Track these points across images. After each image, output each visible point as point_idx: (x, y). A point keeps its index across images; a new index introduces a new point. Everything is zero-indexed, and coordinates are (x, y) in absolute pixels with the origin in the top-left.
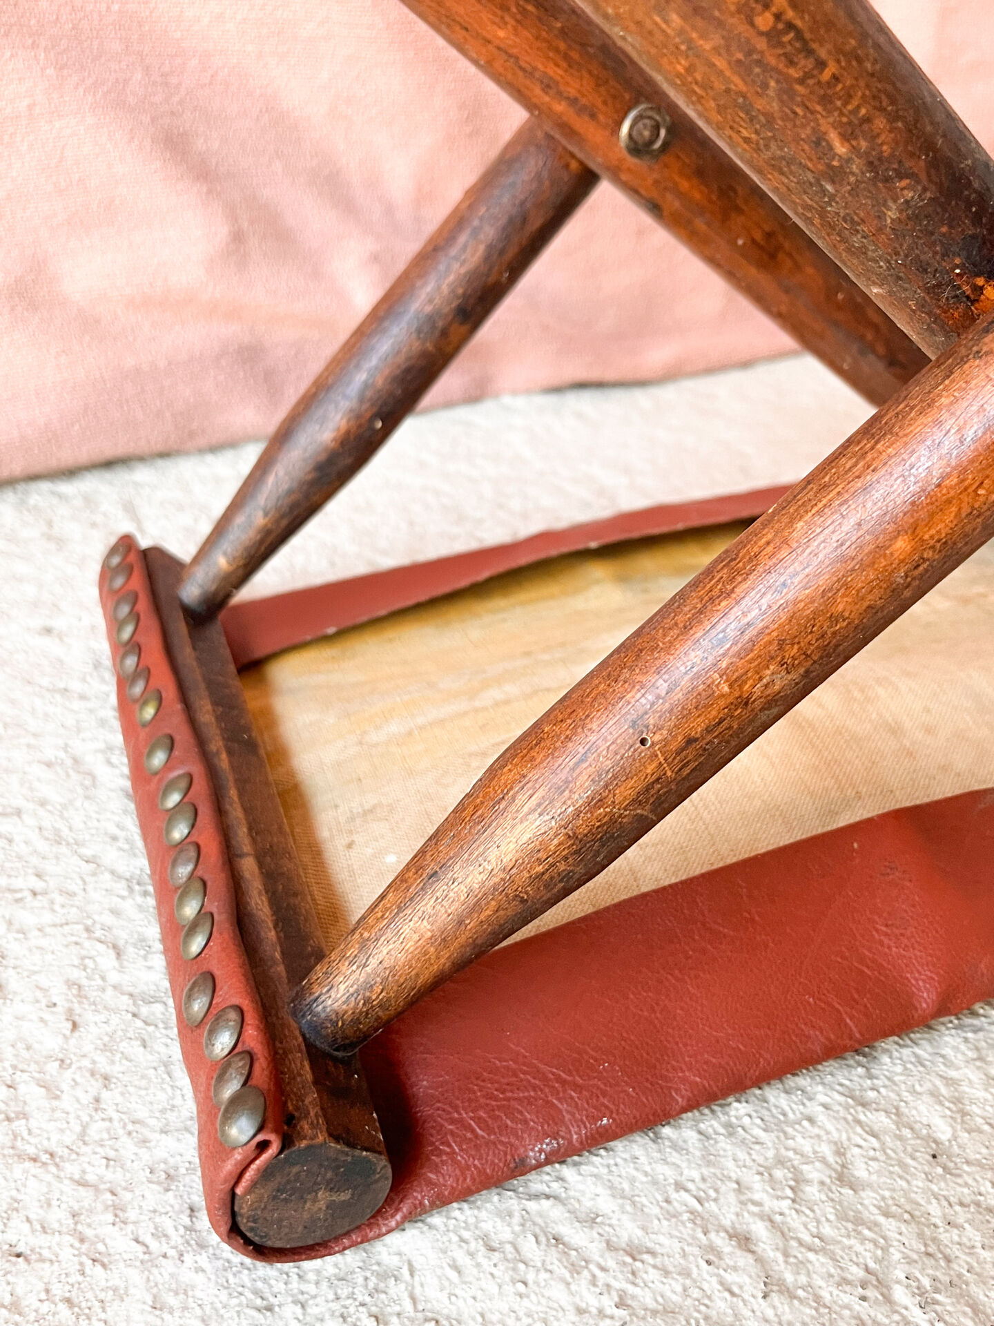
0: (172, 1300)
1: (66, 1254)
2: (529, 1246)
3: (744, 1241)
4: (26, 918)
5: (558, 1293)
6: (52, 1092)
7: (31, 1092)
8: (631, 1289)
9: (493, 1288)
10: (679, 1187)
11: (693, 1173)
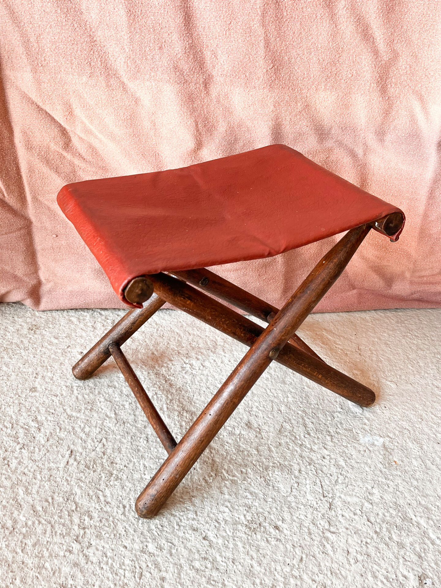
0: (42, 487)
1: (31, 476)
2: (94, 497)
3: (124, 507)
4: (49, 418)
5: (93, 505)
6: (40, 450)
7: (37, 449)
8: (104, 508)
9: (85, 501)
10: (121, 496)
11: (124, 495)
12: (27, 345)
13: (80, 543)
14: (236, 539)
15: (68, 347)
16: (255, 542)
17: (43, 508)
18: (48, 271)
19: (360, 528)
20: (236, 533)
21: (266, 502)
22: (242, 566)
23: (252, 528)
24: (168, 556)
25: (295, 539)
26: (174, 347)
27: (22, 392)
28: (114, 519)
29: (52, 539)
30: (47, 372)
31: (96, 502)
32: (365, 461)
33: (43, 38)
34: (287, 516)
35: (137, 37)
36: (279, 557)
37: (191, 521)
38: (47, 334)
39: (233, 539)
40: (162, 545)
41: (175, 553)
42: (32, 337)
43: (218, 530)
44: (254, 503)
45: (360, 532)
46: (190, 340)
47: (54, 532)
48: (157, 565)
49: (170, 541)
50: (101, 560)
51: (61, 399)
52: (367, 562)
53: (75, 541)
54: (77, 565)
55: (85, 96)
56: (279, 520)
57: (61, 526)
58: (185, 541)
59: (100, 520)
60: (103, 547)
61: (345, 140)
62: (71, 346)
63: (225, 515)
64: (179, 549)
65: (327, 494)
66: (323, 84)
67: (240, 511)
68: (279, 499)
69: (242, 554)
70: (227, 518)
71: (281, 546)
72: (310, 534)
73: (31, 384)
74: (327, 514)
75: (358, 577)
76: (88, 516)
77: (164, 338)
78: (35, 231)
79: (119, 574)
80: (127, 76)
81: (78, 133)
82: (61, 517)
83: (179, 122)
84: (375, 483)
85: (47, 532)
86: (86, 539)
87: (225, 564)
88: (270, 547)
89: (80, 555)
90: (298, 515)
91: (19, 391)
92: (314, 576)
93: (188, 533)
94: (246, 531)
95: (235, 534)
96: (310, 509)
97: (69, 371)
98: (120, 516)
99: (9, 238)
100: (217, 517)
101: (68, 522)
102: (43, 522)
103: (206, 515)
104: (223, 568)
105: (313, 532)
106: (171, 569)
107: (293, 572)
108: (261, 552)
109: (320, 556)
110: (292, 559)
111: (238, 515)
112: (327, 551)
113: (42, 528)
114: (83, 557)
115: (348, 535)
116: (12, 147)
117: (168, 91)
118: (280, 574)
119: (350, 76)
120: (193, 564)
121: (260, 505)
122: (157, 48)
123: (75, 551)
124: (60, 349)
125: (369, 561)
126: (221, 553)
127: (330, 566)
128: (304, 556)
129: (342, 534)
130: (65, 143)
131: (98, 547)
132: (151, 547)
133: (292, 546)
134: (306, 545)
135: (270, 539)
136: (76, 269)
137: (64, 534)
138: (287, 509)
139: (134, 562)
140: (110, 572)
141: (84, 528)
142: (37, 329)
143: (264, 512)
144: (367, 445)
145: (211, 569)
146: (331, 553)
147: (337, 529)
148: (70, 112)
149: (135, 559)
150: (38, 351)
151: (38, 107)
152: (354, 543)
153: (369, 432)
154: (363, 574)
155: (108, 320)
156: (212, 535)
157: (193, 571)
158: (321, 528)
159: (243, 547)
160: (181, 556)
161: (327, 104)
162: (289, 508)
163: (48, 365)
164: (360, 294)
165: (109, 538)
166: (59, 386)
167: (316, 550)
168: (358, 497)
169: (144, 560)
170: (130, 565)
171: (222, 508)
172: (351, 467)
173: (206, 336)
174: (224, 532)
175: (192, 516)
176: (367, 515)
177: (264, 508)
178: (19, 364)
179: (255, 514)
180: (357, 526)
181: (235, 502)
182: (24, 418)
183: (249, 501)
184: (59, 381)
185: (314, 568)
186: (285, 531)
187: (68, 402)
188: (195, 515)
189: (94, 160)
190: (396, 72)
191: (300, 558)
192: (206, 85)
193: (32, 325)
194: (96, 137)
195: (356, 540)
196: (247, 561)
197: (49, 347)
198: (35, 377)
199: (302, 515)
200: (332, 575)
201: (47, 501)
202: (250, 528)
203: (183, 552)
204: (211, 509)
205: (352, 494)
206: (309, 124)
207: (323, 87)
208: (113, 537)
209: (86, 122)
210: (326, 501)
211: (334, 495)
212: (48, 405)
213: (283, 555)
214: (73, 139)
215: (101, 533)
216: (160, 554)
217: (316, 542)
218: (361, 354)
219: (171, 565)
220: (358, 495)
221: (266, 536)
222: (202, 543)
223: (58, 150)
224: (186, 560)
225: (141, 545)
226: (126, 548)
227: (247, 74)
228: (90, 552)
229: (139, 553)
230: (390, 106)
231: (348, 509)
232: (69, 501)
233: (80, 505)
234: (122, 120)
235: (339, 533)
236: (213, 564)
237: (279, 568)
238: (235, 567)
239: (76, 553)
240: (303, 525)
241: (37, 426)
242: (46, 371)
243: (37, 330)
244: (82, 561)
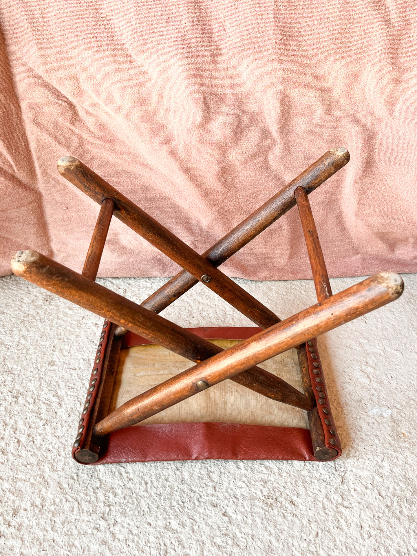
0: (67, 464)
1: (55, 453)
2: (117, 474)
3: (146, 483)
4: (69, 393)
5: (117, 481)
6: (62, 426)
7: (59, 425)
8: (127, 484)
9: (108, 477)
10: (142, 472)
11: (146, 471)
12: (43, 317)
13: (107, 521)
14: (254, 514)
15: (83, 318)
16: (272, 518)
17: (69, 485)
18: (59, 242)
19: (372, 502)
20: (254, 509)
21: (281, 476)
22: (261, 542)
23: (269, 504)
24: (191, 532)
25: (311, 515)
26: (185, 317)
27: (41, 366)
28: (137, 495)
29: (79, 517)
30: (65, 345)
31: (119, 479)
32: (374, 434)
33: (48, 12)
34: (301, 491)
35: (144, 9)
36: (296, 532)
37: (210, 497)
38: (62, 304)
39: (252, 515)
40: (185, 521)
41: (197, 529)
42: (47, 308)
43: (237, 506)
44: (270, 478)
45: (372, 506)
46: (200, 310)
47: (81, 510)
48: (180, 542)
49: (191, 517)
50: (127, 538)
51: (80, 373)
52: (380, 537)
53: (101, 519)
54: (105, 542)
55: (92, 70)
56: (294, 495)
57: (87, 503)
58: (205, 517)
59: (124, 498)
60: (129, 524)
61: (353, 110)
62: (86, 317)
63: (242, 490)
64: (201, 525)
65: (339, 468)
66: (332, 55)
67: (256, 486)
68: (293, 473)
69: (260, 530)
70: (244, 494)
71: (297, 522)
72: (324, 508)
73: (50, 358)
74: (340, 488)
75: (372, 552)
76: (113, 493)
77: (175, 307)
78: (45, 203)
79: (145, 551)
80: (134, 49)
81: (86, 107)
82: (86, 495)
83: (187, 96)
84: (384, 456)
85: (75, 510)
86: (112, 516)
87: (245, 541)
88: (287, 522)
89: (107, 532)
90: (312, 490)
91: (39, 365)
92: (330, 552)
93: (208, 510)
94: (263, 506)
95: (252, 510)
96: (323, 483)
97: (85, 344)
98: (142, 492)
99: (21, 212)
100: (235, 492)
101: (93, 500)
102: (70, 499)
103: (225, 491)
104: (243, 544)
105: (327, 507)
106: (194, 545)
107: (310, 548)
108: (278, 528)
109: (334, 531)
110: (308, 535)
111: (255, 490)
112: (341, 527)
113: (69, 506)
114: (110, 534)
115: (361, 509)
116: (20, 122)
117: (176, 64)
118: (298, 550)
119: (360, 46)
120: (215, 541)
121: (275, 479)
122: (164, 21)
123: (102, 529)
124: (75, 321)
125: (382, 535)
126: (240, 529)
127: (345, 541)
128: (320, 532)
129: (355, 508)
130: (73, 118)
131: (124, 524)
132: (174, 524)
133: (308, 521)
134: (321, 520)
135: (286, 514)
136: (87, 239)
137: (91, 512)
138: (302, 484)
139: (159, 539)
140: (136, 550)
141: (109, 506)
142: (52, 299)
143: (280, 487)
144: (376, 417)
145: (232, 546)
146: (345, 528)
147: (350, 503)
148: (77, 87)
149: (159, 536)
150: (54, 323)
151: (45, 82)
152: (367, 518)
153: (377, 403)
154: (377, 549)
155: (119, 290)
156: (231, 511)
157: (216, 547)
158: (335, 502)
159: (262, 523)
160: (202, 533)
161: (336, 75)
162: (303, 483)
163: (64, 338)
164: (364, 259)
165: (133, 515)
166: (77, 359)
167: (330, 525)
168: (369, 470)
169: (168, 536)
170: (155, 542)
171: (240, 484)
172: (361, 440)
173: (216, 305)
174: (242, 507)
175: (212, 493)
176: (378, 489)
177: (279, 483)
178: (37, 337)
179: (271, 490)
180: (369, 500)
181: (251, 477)
182: (45, 393)
183: (265, 476)
184: (77, 354)
185: (329, 543)
186: (300, 506)
187: (87, 376)
188: (214, 491)
189: (102, 133)
190: (407, 41)
191: (316, 534)
192: (214, 58)
193: (47, 296)
194: (103, 111)
195: (368, 514)
196: (266, 537)
197: (65, 319)
198: (53, 351)
199: (316, 489)
200: (347, 551)
201: (72, 478)
202: (267, 503)
203: (204, 528)
204: (229, 484)
205: (363, 468)
206: (318, 95)
207: (333, 58)
208: (137, 514)
209: (94, 96)
210: (339, 475)
211: (346, 469)
212: (67, 379)
213: (299, 530)
214: (80, 113)
215: (125, 510)
216: (183, 530)
217: (330, 517)
218: (366, 322)
219: (194, 542)
220: (368, 468)
221: (283, 511)
222: (222, 519)
223: (66, 124)
224: (208, 537)
225: (164, 522)
226: (150, 525)
227: (256, 47)
228: (117, 530)
229: (162, 530)
230: (400, 76)
231: (360, 483)
232: (93, 478)
233: (104, 482)
234: (130, 94)
235: (352, 508)
236: (234, 540)
237: (296, 544)
238: (254, 543)
239: (103, 530)
240: (317, 500)
241: (58, 401)
242: (63, 343)
243: (52, 301)
244: (109, 538)
